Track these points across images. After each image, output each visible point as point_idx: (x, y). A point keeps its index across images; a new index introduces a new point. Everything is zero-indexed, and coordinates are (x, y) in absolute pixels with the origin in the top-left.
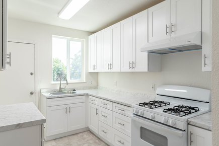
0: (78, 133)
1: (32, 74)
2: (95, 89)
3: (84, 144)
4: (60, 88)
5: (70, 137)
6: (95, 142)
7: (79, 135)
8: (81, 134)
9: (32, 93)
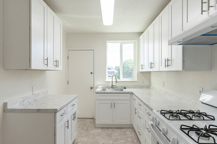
0: (124, 128)
1: (92, 73)
2: (146, 88)
3: (122, 139)
4: (112, 86)
5: (115, 130)
6: (133, 142)
7: (123, 130)
8: (125, 129)
9: (92, 88)
